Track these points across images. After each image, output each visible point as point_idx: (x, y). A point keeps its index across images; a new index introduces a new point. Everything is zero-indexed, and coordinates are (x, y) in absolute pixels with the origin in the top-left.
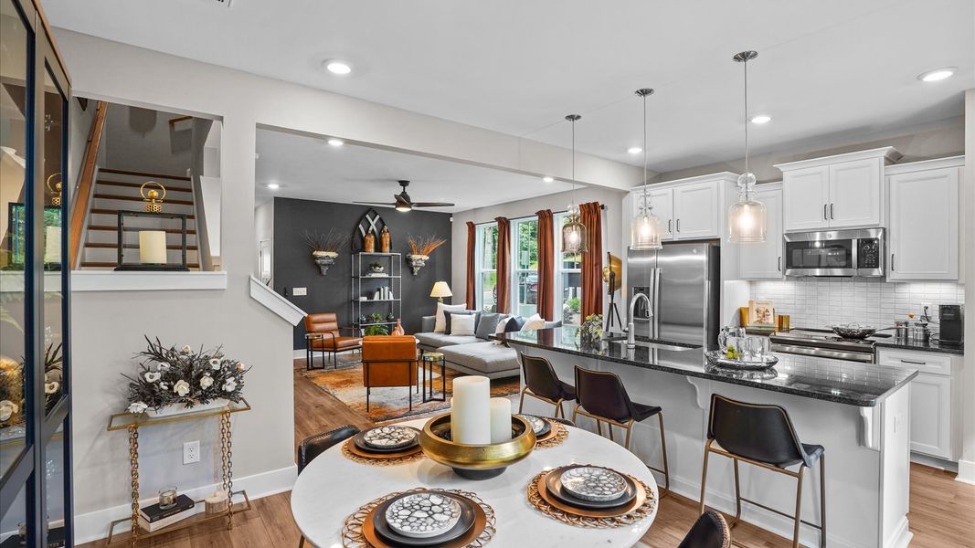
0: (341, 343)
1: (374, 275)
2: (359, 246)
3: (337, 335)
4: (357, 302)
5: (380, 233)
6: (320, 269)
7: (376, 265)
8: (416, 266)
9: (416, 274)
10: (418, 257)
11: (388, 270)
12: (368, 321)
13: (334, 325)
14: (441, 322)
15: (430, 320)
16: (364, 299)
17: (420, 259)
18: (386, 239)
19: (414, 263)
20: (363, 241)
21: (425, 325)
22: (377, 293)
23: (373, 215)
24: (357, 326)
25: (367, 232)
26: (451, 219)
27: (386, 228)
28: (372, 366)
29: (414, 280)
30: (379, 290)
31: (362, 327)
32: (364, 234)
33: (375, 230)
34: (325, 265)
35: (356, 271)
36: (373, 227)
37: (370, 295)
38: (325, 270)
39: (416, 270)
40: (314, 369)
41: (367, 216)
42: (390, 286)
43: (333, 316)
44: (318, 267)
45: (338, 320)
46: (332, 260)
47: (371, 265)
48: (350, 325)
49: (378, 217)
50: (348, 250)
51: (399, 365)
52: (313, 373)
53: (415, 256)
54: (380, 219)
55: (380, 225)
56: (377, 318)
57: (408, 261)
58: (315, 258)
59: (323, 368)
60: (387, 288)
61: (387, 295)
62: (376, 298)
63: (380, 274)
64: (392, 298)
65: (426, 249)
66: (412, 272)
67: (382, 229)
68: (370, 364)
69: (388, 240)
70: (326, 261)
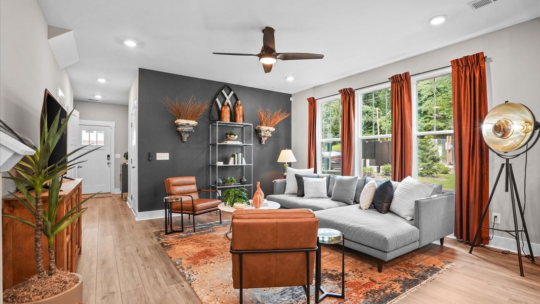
0: (199, 206)
1: (229, 143)
2: (216, 117)
3: (195, 196)
4: (214, 167)
5: (234, 107)
6: (181, 136)
7: (231, 134)
8: (264, 137)
9: (263, 143)
10: (267, 128)
11: (241, 139)
12: (224, 184)
13: (194, 187)
14: (292, 185)
15: (281, 183)
16: (221, 164)
17: (267, 130)
18: (239, 112)
19: (263, 134)
20: (220, 113)
21: (277, 188)
22: (232, 159)
23: (228, 91)
24: (214, 188)
25: (223, 105)
26: (291, 99)
27: (239, 102)
28: (247, 259)
29: (262, 148)
30: (234, 156)
31: (219, 189)
32: (220, 106)
33: (230, 103)
34: (186, 132)
35: (214, 139)
36: (228, 101)
37: (226, 161)
38: (185, 137)
39: (264, 140)
40: (173, 232)
41: (223, 91)
42: (242, 152)
43: (193, 179)
44: (179, 134)
45: (197, 183)
46: (191, 128)
47: (227, 134)
48: (208, 188)
49: (232, 93)
50: (207, 120)
51: (291, 257)
52: (171, 238)
53: (264, 128)
54: (234, 95)
55: (234, 100)
56: (231, 181)
57: (257, 132)
58: (177, 126)
59: (182, 231)
60: (240, 154)
61: (240, 160)
62: (231, 163)
63: (234, 141)
64: (244, 163)
65: (272, 122)
66: (260, 142)
67: (236, 102)
68: (244, 256)
69: (241, 112)
70: (186, 129)
